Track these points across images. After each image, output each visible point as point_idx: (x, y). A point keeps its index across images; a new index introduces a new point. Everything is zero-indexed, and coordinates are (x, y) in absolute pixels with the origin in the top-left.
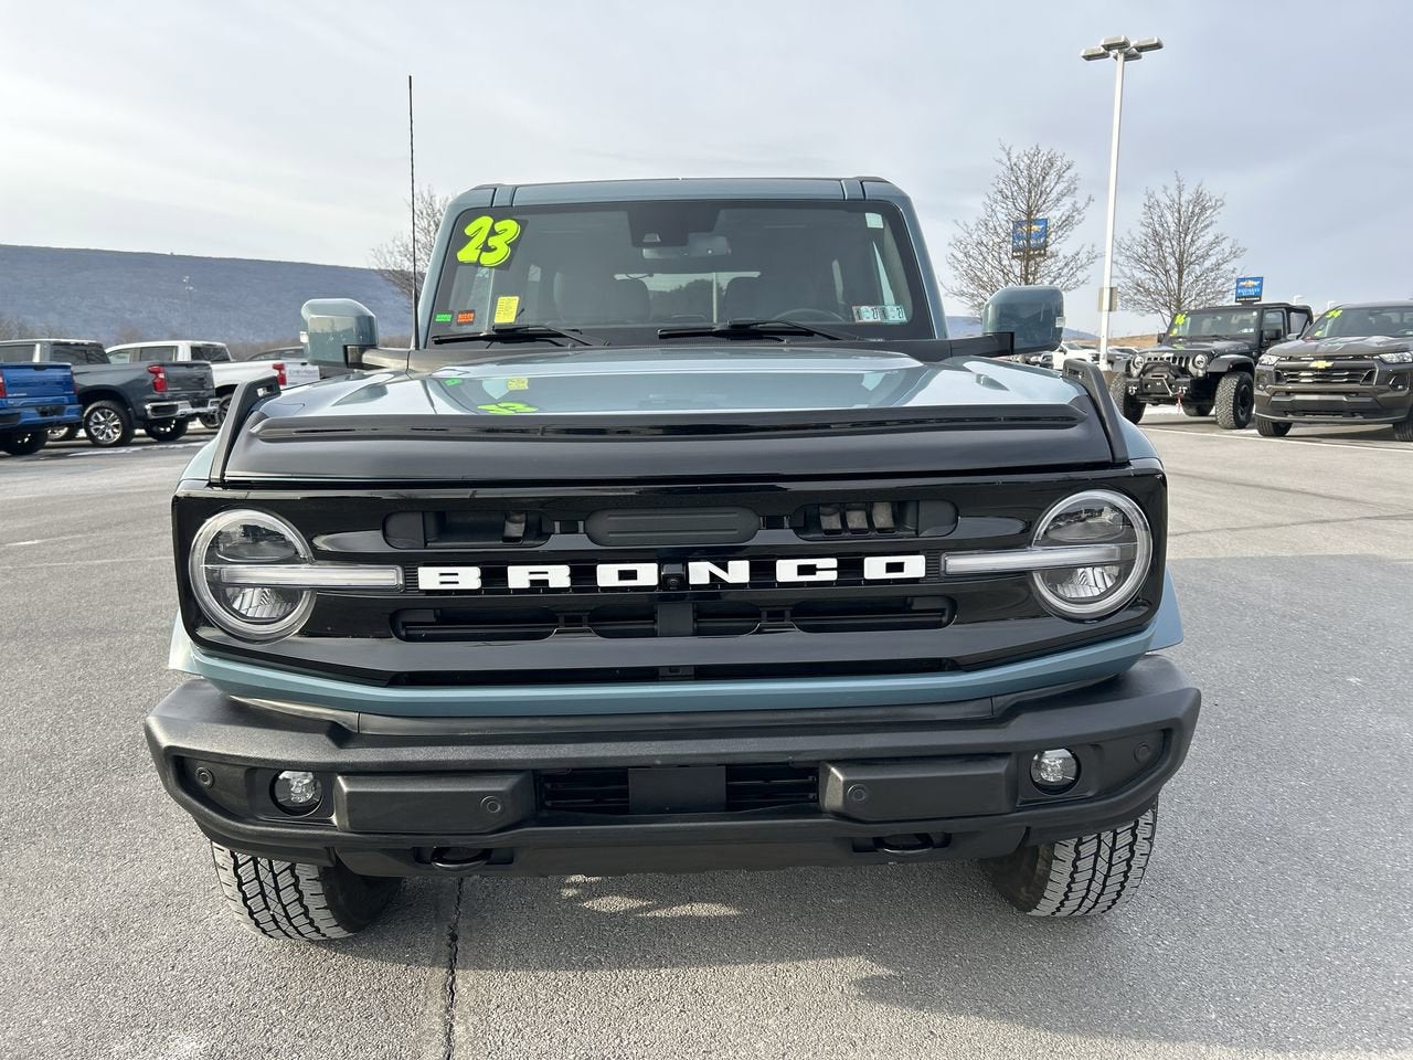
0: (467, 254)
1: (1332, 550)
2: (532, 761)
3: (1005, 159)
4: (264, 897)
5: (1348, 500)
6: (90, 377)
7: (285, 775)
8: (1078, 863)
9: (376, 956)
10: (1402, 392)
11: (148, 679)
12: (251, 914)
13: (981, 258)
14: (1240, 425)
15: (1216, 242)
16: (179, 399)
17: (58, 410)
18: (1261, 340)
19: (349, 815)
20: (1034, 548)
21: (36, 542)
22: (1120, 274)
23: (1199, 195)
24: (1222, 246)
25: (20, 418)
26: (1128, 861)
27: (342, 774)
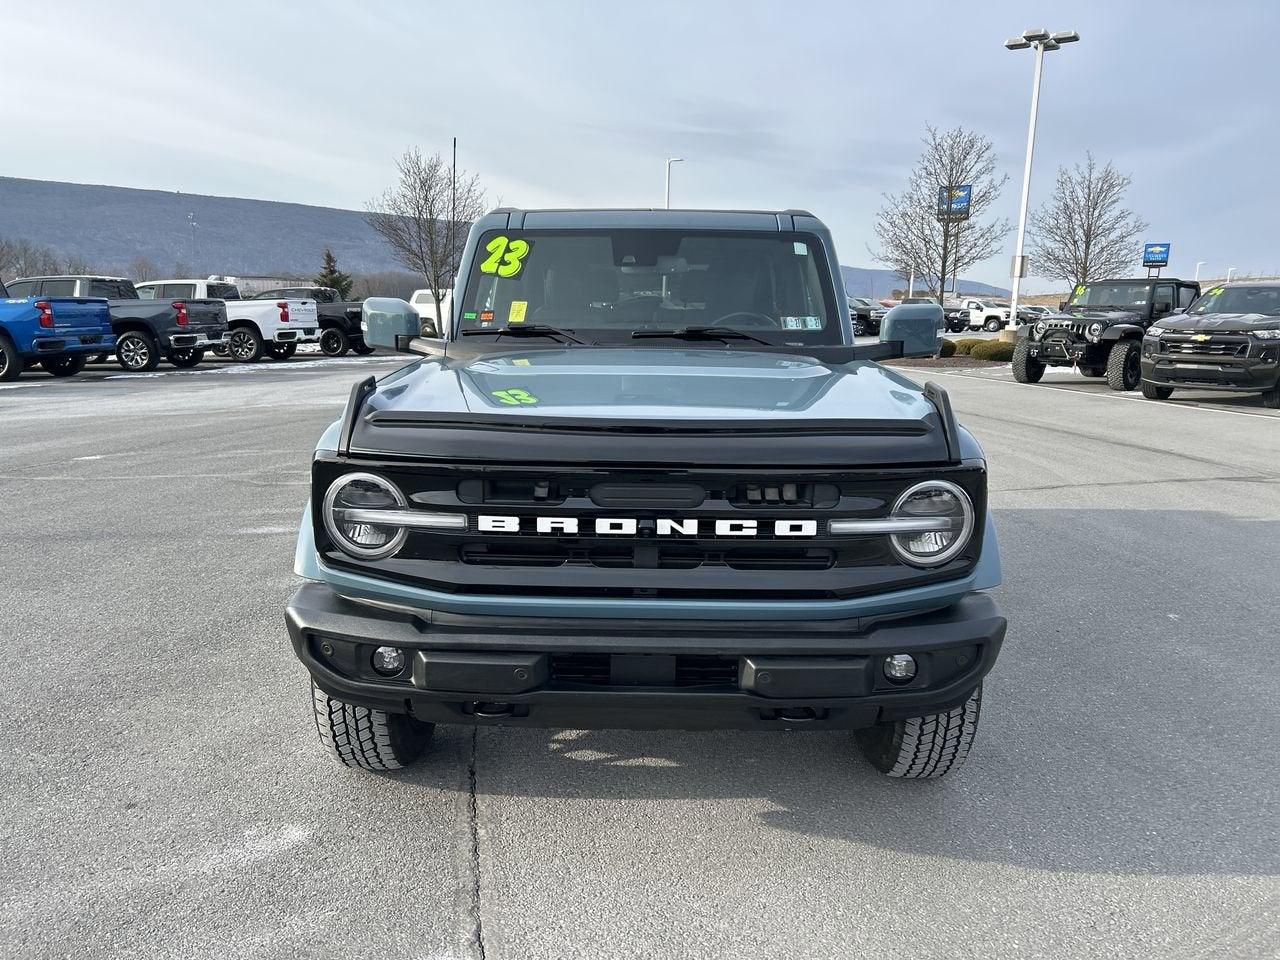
0: (488, 266)
1: (1184, 506)
2: (550, 647)
3: (931, 140)
4: (348, 734)
5: (1207, 461)
6: (123, 310)
7: (380, 650)
8: (922, 738)
9: (418, 783)
10: (1272, 364)
11: (216, 577)
12: (337, 747)
13: (905, 227)
14: (1129, 387)
15: (1122, 216)
16: (197, 332)
17: (96, 339)
18: (1152, 311)
19: (426, 677)
20: (891, 518)
21: (98, 457)
22: (1032, 243)
23: (1108, 173)
24: (1127, 221)
25: (65, 345)
26: (958, 737)
27: (421, 650)
